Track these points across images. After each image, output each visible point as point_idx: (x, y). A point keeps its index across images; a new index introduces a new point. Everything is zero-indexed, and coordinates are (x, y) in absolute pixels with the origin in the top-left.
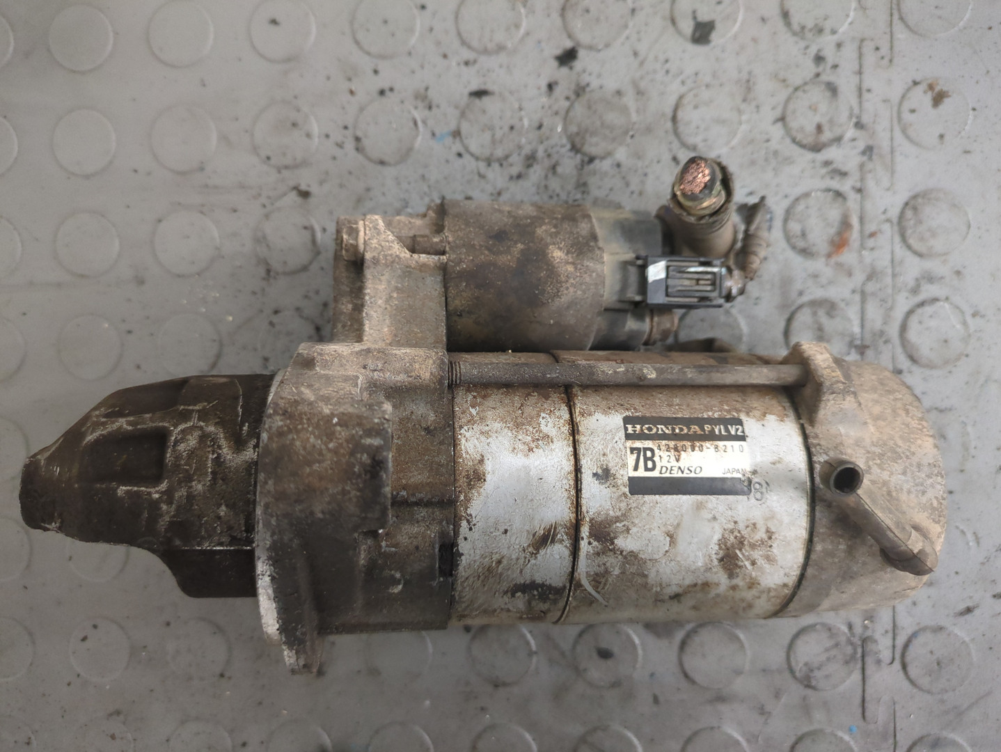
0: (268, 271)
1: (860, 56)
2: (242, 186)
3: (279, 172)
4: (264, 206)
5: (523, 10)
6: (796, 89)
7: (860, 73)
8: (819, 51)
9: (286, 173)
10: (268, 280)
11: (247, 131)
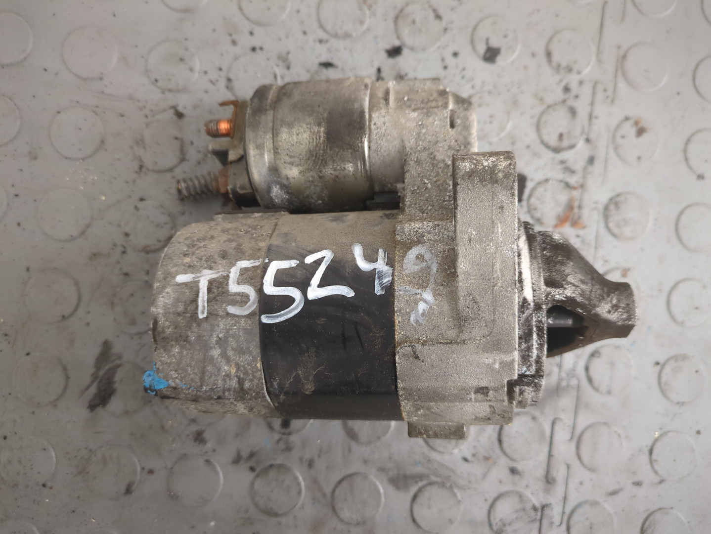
0: (141, 167)
1: (594, 94)
2: (131, 98)
3: (163, 93)
4: (147, 116)
5: (368, 12)
6: (549, 107)
7: (592, 104)
8: (567, 84)
9: (168, 95)
10: (139, 174)
11: (143, 57)
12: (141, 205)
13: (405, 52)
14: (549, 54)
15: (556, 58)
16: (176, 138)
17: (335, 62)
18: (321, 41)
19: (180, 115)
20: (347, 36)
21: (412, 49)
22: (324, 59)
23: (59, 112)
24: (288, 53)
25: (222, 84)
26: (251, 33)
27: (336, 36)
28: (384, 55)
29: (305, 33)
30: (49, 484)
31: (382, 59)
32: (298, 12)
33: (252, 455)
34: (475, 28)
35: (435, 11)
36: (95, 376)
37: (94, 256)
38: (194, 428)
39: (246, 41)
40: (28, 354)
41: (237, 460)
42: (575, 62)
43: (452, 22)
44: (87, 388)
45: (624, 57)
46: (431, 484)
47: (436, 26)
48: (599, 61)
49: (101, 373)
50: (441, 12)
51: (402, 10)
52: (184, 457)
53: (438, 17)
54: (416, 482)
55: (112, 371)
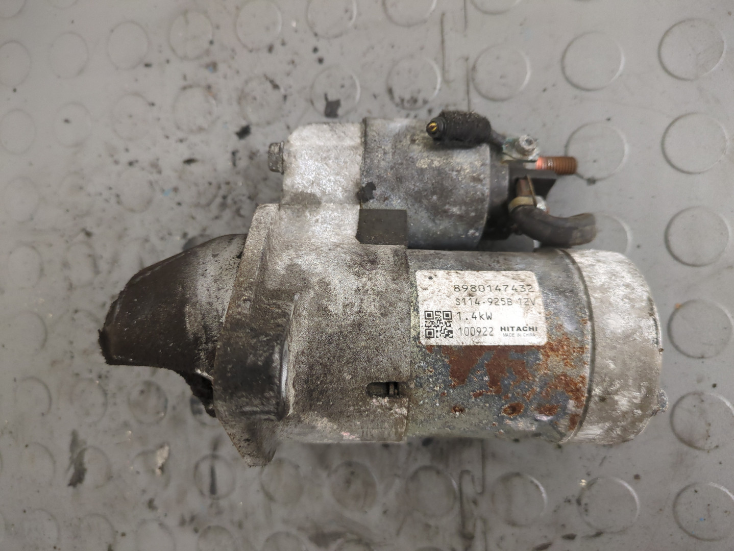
12: (76, 316)
13: (253, 129)
14: (390, 91)
15: (397, 93)
16: (90, 256)
17: (196, 156)
18: (181, 141)
19: (88, 234)
20: (201, 129)
21: (258, 125)
22: (187, 156)
23: (11, 253)
24: (158, 160)
25: (113, 200)
26: (127, 150)
27: (192, 131)
28: (235, 138)
29: (167, 137)
30: (58, 547)
31: (234, 142)
32: (159, 119)
33: (193, 519)
34: (312, 87)
35: (272, 82)
36: (71, 458)
37: (54, 363)
38: (147, 497)
39: (125, 158)
40: (27, 446)
41: (183, 523)
42: (419, 91)
43: (290, 87)
44: (69, 469)
45: (474, 68)
46: (348, 541)
47: (275, 96)
48: (446, 81)
49: (75, 456)
50: (278, 82)
51: (242, 91)
52: (144, 522)
53: (276, 87)
54: (335, 540)
55: (81, 455)
